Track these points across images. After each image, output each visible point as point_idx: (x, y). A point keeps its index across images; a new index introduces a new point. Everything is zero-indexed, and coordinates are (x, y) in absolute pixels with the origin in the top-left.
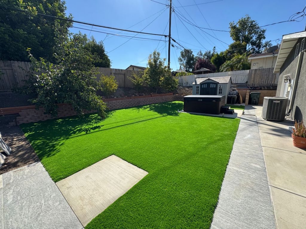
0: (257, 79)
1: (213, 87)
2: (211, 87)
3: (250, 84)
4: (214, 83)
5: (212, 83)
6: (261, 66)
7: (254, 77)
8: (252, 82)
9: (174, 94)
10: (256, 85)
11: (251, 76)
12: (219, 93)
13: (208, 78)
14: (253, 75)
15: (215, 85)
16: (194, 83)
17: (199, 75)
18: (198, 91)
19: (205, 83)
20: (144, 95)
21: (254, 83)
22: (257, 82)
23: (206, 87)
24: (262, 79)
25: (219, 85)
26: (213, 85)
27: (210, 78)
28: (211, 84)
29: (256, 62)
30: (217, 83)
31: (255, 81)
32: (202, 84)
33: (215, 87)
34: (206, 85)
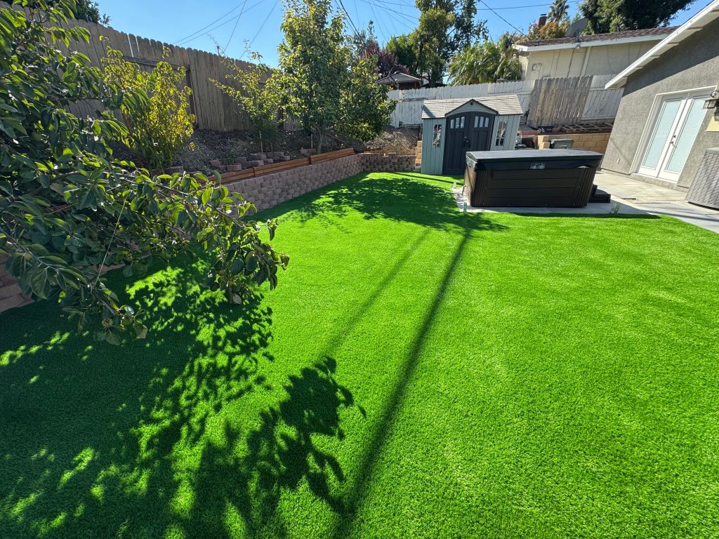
0: (548, 108)
1: (481, 126)
2: (476, 126)
3: (533, 119)
4: (485, 115)
5: (480, 114)
6: (546, 73)
7: (544, 101)
8: (538, 114)
9: (356, 152)
10: (544, 121)
11: (538, 97)
12: (497, 144)
13: (468, 100)
14: (542, 96)
15: (487, 119)
16: (425, 116)
17: (410, 90)
18: (439, 138)
19: (460, 115)
20: (288, 158)
21: (542, 115)
22: (550, 113)
23: (462, 125)
24: (559, 107)
25: (497, 121)
26: (482, 118)
27: (476, 99)
28: (477, 118)
29: (538, 62)
30: (492, 115)
31: (545, 111)
32: (449, 118)
33: (486, 125)
34: (463, 118)
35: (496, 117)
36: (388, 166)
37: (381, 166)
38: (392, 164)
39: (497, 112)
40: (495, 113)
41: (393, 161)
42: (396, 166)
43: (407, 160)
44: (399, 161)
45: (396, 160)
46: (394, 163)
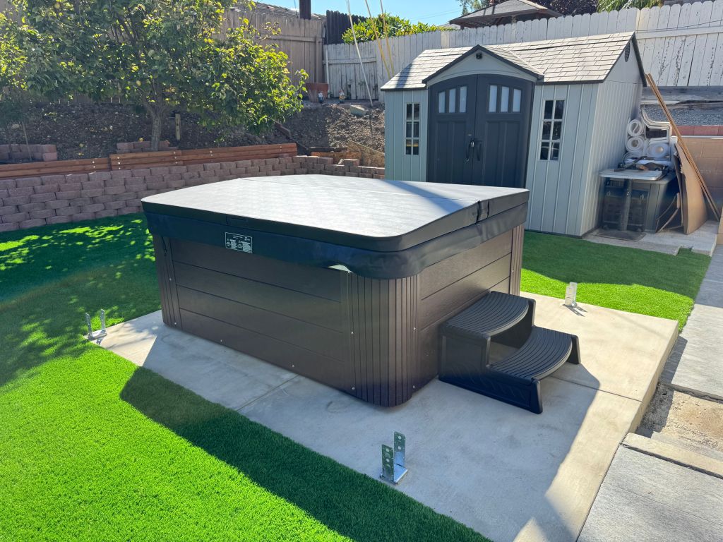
1: (504, 109)
4: (512, 83)
5: (500, 81)
9: (300, 150)
13: (469, 47)
15: (517, 94)
16: (393, 82)
18: (417, 134)
19: (456, 83)
25: (540, 97)
26: (505, 91)
28: (493, 90)
30: (527, 83)
32: (434, 86)
33: (516, 107)
34: (463, 90)
35: (538, 89)
39: (540, 77)
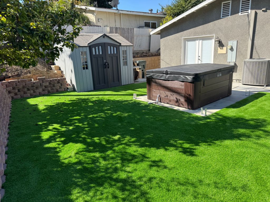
1: (112, 53)
2: (109, 53)
4: (114, 46)
5: (111, 45)
6: (105, 24)
12: (124, 65)
13: (102, 34)
18: (86, 62)
19: (98, 45)
23: (101, 53)
29: (100, 17)
35: (120, 47)
36: (40, 90)
37: (32, 91)
38: (44, 87)
39: (120, 44)
40: (119, 45)
41: (44, 84)
42: (49, 89)
43: (58, 82)
44: (50, 83)
45: (48, 84)
46: (46, 87)
